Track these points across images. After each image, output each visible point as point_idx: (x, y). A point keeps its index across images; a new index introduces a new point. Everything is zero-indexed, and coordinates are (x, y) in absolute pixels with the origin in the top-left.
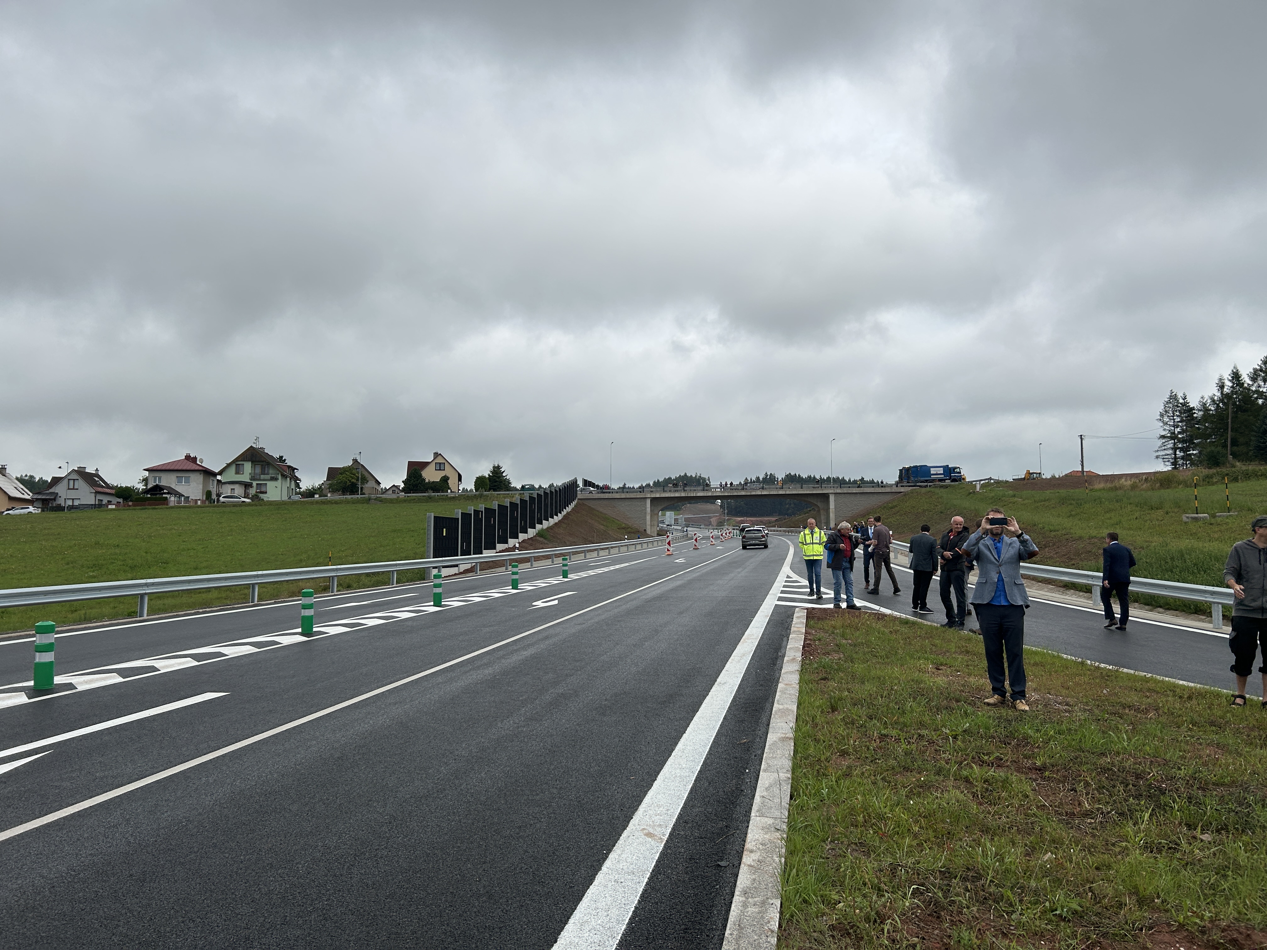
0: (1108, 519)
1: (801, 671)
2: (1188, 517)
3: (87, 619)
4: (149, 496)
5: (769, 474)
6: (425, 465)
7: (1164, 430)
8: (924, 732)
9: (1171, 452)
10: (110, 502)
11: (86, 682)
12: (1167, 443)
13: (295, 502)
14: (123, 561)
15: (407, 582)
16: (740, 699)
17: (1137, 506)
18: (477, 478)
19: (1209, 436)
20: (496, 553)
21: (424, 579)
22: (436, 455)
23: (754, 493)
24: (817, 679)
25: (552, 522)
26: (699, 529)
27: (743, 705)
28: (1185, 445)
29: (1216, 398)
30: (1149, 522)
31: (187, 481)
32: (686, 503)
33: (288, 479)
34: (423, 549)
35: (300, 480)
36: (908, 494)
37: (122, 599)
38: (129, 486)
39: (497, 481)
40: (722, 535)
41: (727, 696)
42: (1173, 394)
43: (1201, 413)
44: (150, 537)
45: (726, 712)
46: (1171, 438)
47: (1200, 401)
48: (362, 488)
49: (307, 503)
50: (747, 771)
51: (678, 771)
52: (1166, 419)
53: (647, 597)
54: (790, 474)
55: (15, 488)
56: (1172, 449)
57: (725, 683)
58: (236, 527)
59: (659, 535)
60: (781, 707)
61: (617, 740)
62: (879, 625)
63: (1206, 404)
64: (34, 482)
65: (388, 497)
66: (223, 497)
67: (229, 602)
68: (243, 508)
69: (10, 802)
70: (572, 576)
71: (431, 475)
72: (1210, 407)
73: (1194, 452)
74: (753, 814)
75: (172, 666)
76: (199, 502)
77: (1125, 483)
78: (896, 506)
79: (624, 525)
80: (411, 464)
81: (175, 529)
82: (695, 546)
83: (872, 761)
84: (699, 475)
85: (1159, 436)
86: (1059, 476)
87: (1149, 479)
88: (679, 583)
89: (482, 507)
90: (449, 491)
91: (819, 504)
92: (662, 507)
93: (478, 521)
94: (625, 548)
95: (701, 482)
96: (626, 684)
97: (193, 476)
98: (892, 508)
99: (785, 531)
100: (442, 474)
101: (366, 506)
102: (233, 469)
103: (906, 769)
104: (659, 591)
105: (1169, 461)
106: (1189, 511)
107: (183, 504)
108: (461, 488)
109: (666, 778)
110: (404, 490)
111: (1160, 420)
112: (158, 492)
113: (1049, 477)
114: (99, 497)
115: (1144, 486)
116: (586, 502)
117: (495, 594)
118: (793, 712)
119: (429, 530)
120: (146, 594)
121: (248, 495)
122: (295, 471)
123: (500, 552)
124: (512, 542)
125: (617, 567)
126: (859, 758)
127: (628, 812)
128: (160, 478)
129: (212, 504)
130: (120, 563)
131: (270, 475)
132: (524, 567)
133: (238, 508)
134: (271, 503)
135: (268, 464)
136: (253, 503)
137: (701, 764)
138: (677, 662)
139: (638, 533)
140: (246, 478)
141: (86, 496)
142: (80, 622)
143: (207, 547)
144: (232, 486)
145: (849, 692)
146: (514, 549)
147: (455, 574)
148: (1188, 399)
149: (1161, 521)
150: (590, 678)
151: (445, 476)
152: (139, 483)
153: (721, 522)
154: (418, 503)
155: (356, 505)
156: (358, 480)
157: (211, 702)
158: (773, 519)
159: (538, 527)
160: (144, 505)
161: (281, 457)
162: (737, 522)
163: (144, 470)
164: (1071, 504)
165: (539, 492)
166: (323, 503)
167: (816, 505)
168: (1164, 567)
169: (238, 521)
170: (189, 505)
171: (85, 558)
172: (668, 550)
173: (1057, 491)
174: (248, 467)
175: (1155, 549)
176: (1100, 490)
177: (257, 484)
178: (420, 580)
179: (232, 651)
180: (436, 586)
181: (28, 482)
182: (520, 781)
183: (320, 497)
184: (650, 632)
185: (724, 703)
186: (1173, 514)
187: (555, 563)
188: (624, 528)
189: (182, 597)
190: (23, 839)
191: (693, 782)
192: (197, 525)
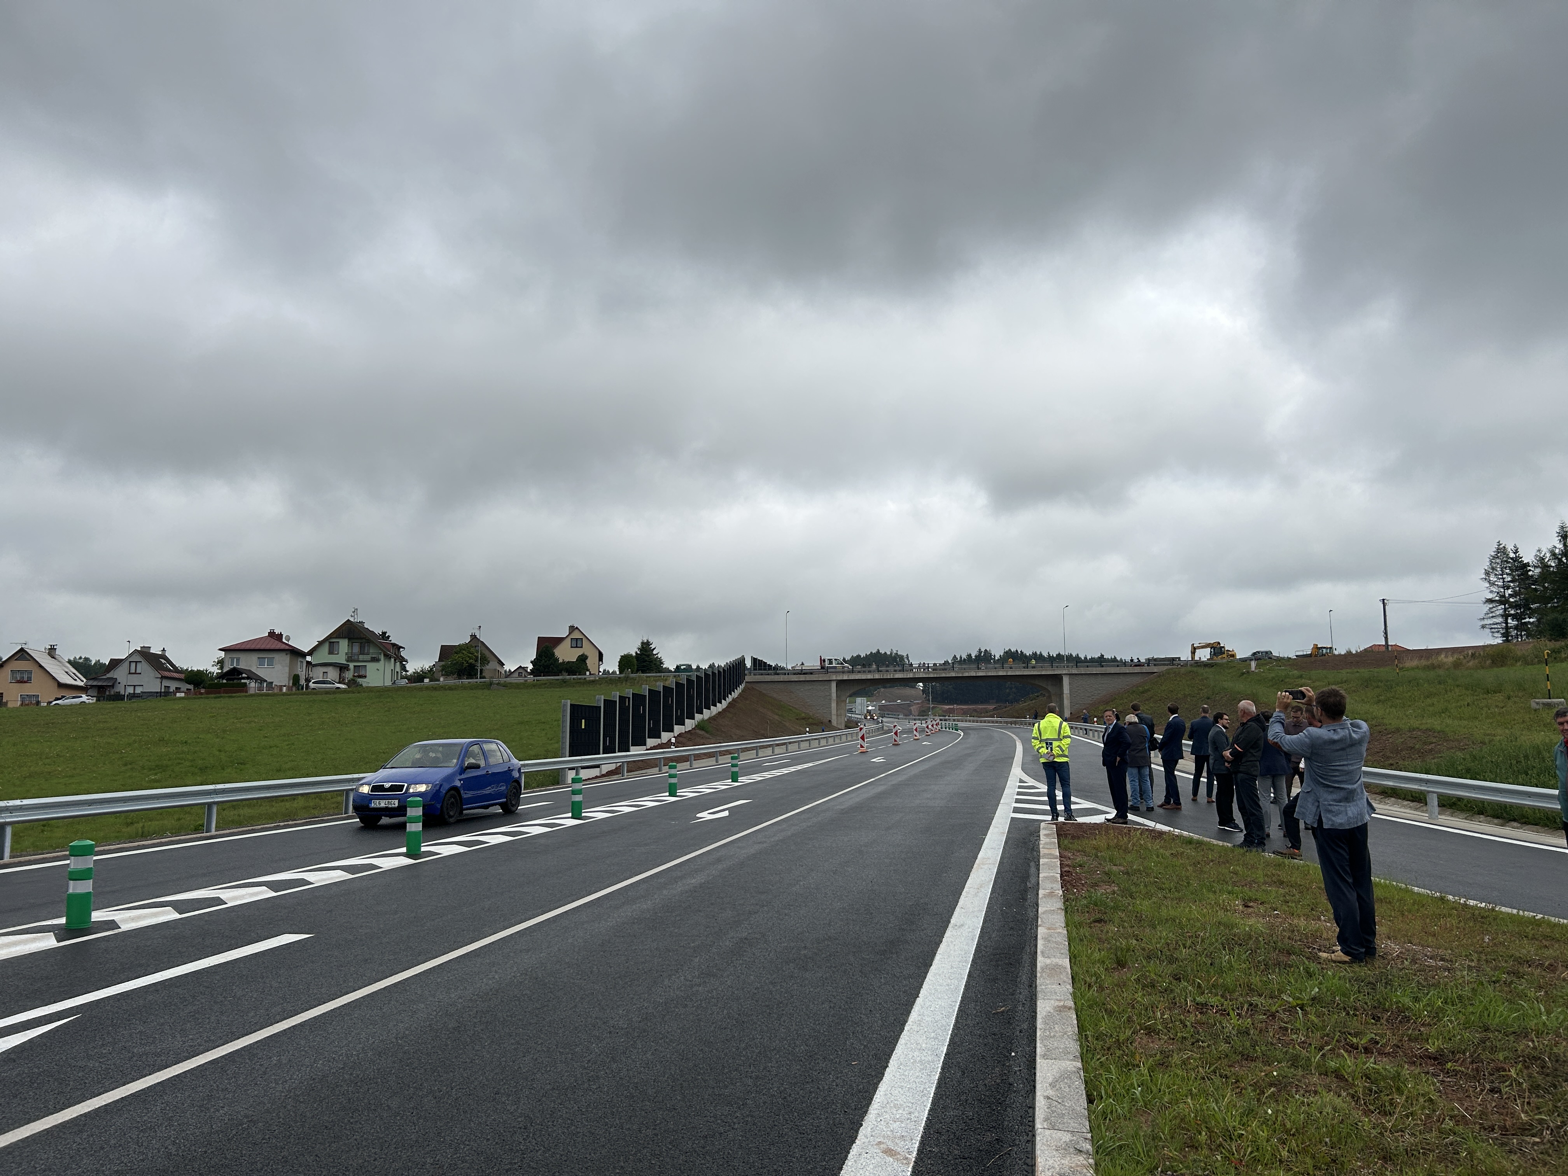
0: (1430, 706)
1: (1066, 908)
2: (1538, 703)
3: (144, 835)
4: (225, 681)
5: (983, 650)
6: (558, 641)
7: (1491, 592)
8: (1255, 999)
9: (1500, 620)
10: (178, 689)
11: (133, 919)
12: (1495, 609)
13: (401, 688)
14: (191, 761)
15: (538, 787)
16: (985, 947)
17: (1467, 689)
18: (622, 656)
19: (1550, 599)
20: (647, 750)
21: (558, 784)
22: (572, 629)
23: (966, 674)
24: (1089, 921)
25: (714, 710)
26: (897, 720)
27: (992, 957)
28: (1519, 611)
29: (1557, 551)
30: (1485, 709)
31: (270, 663)
32: (880, 686)
33: (393, 660)
34: (556, 746)
35: (407, 661)
36: (1163, 675)
37: (188, 809)
38: (202, 669)
39: (646, 661)
40: (927, 727)
41: (967, 944)
42: (1501, 546)
43: (1538, 570)
44: (224, 731)
45: (969, 966)
46: (1501, 602)
47: (1536, 556)
48: (481, 671)
49: (415, 689)
50: (1013, 1054)
51: (916, 1053)
52: (1493, 578)
53: (842, 807)
54: (1010, 650)
55: (66, 672)
56: (1502, 616)
57: (962, 925)
58: (329, 718)
59: (847, 727)
60: (1048, 961)
61: (826, 1005)
62: (1157, 845)
63: (1543, 559)
64: (90, 665)
65: (513, 681)
66: (313, 683)
67: (316, 812)
68: (338, 696)
69: (18, 1090)
70: (744, 780)
71: (565, 654)
72: (1549, 563)
73: (1531, 620)
74: (1038, 1125)
75: (242, 897)
76: (284, 689)
77: (1445, 660)
78: (1148, 690)
79: (803, 715)
80: (541, 640)
81: (255, 722)
82: (895, 741)
83: (1193, 1044)
84: (895, 652)
85: (1484, 600)
86: (1357, 651)
87: (1477, 654)
88: (881, 788)
89: (629, 692)
90: (588, 673)
91: (1050, 688)
92: (851, 692)
93: (624, 710)
94: (806, 744)
95: (896, 660)
96: (829, 925)
97: (277, 657)
98: (1143, 692)
99: (1007, 723)
100: (578, 652)
101: (486, 692)
102: (326, 648)
103: (1248, 1058)
104: (858, 800)
105: (1498, 632)
106: (1539, 695)
107: (265, 691)
108: (601, 670)
109: (901, 1064)
110: (533, 672)
111: (1486, 579)
112: (236, 677)
113: (1343, 653)
114: (166, 683)
115: (1471, 664)
116: (757, 686)
117: (648, 802)
118: (1065, 968)
119: (564, 721)
120: (214, 803)
121: (343, 680)
122: (401, 650)
123: (651, 749)
124: (665, 736)
125: (799, 767)
126: (1173, 1039)
127: (855, 1116)
128: (238, 660)
129: (301, 691)
130: (188, 763)
131: (371, 656)
132: (682, 768)
133: (332, 696)
134: (371, 690)
135: (369, 641)
136: (350, 689)
137: (947, 1043)
138: (894, 896)
139: (823, 725)
140: (341, 659)
141: (149, 681)
142: (131, 839)
143: (293, 744)
144: (325, 669)
145: (1138, 940)
146: (668, 744)
147: (597, 777)
148: (1521, 553)
149: (1502, 708)
150: (781, 917)
151: (582, 655)
152: (213, 666)
153: (924, 711)
154: (551, 688)
155: (474, 691)
156: (476, 661)
157: (290, 947)
158: (991, 707)
159: (698, 717)
160: (219, 693)
161: (385, 633)
162: (944, 711)
163: (220, 650)
164: (1378, 687)
165: (698, 674)
166: (435, 689)
167: (1045, 689)
168: (1515, 768)
169: (331, 711)
170: (270, 691)
171: (146, 758)
172: (862, 747)
173: (1356, 670)
174: (343, 645)
175: (1501, 744)
176: (1413, 669)
177: (355, 666)
178: (553, 785)
179: (318, 878)
180: (574, 792)
181: (82, 666)
182: (701, 1066)
183: (430, 681)
184: (852, 854)
185: (966, 953)
186: (1517, 699)
187: (720, 763)
188: (803, 719)
189: (260, 806)
190: (28, 1146)
191: (939, 1070)
192: (281, 716)
